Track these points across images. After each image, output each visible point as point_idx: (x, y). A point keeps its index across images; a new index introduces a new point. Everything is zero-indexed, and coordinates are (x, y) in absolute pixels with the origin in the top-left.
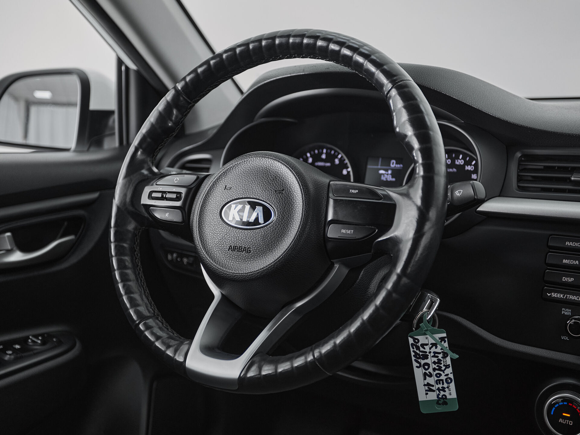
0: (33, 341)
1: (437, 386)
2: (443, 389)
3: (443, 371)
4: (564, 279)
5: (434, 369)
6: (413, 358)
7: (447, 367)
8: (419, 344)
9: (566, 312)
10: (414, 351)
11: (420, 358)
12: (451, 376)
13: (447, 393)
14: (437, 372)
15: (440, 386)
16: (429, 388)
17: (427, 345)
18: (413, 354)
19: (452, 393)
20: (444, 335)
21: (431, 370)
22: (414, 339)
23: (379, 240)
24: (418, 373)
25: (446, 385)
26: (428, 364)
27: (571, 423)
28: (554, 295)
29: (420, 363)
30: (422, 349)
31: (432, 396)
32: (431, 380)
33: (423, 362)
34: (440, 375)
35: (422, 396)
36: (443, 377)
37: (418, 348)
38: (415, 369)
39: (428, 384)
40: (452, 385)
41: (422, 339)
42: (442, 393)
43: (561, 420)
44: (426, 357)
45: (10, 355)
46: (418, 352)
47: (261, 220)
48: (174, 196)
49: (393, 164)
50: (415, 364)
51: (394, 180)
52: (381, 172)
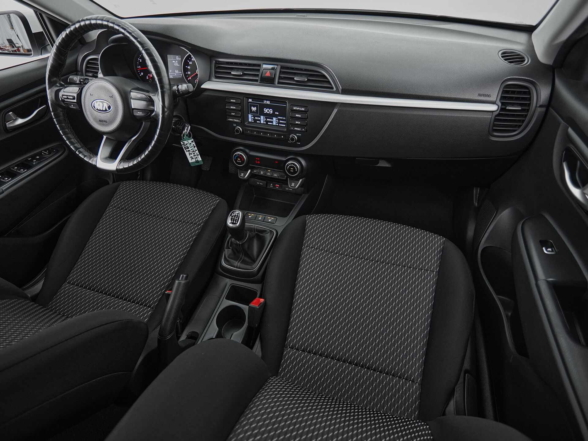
0: (45, 153)
1: (194, 157)
2: (197, 158)
3: (195, 152)
4: (232, 114)
5: (192, 152)
6: (184, 149)
7: (196, 150)
8: (185, 144)
9: (235, 125)
11: (186, 149)
12: (198, 153)
13: (198, 159)
14: (193, 152)
15: (195, 157)
16: (192, 158)
17: (188, 144)
18: (184, 148)
19: (200, 159)
20: (193, 140)
21: (191, 152)
22: (183, 142)
23: (152, 115)
24: (187, 154)
25: (197, 156)
26: (190, 150)
27: (241, 162)
28: (230, 120)
30: (186, 146)
31: (194, 160)
32: (192, 155)
33: (188, 150)
34: (195, 153)
35: (190, 161)
36: (196, 154)
37: (185, 145)
38: (186, 152)
39: (191, 157)
40: (199, 156)
41: (186, 142)
42: (196, 159)
44: (188, 148)
45: (35, 162)
47: (107, 109)
48: (72, 98)
50: (185, 151)
51: (179, 65)
52: (173, 62)
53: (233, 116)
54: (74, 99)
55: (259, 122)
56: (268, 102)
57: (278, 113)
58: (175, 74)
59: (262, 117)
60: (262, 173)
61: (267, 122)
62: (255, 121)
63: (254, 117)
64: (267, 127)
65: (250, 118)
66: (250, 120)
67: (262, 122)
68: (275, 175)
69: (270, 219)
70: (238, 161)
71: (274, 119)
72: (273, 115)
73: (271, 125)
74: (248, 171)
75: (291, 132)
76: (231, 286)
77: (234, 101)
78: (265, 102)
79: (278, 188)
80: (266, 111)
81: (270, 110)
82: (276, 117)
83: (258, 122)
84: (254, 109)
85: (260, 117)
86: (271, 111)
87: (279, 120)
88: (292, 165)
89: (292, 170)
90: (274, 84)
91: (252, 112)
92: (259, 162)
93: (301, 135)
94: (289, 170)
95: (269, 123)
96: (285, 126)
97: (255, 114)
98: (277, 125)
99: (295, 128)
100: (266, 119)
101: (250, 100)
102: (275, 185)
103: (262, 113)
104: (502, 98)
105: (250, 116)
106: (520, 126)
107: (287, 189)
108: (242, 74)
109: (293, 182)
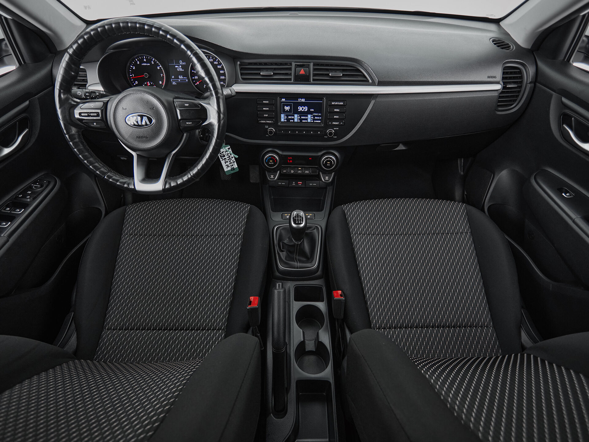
0: (36, 187)
1: (230, 165)
2: (233, 165)
3: (231, 159)
4: (265, 115)
5: (228, 160)
6: (220, 158)
7: (232, 158)
8: (221, 152)
9: (267, 127)
10: (220, 155)
11: (222, 157)
12: (234, 160)
13: (234, 166)
14: (229, 160)
15: (231, 165)
16: (228, 166)
17: (224, 152)
18: (219, 156)
19: (236, 166)
20: (229, 147)
21: (227, 160)
23: (203, 124)
24: (223, 162)
25: (233, 164)
26: (226, 159)
27: (273, 163)
28: (262, 122)
29: (223, 159)
30: (222, 154)
31: (229, 169)
32: (228, 164)
33: (223, 158)
34: (231, 161)
35: (226, 169)
36: (232, 161)
38: (221, 161)
39: (227, 165)
40: (235, 163)
41: (222, 150)
42: (232, 167)
44: (224, 156)
45: (29, 198)
46: (221, 155)
47: (148, 123)
49: (181, 62)
50: (221, 160)
51: (183, 70)
52: (176, 67)
53: (266, 117)
54: (98, 116)
55: (293, 121)
56: (303, 100)
57: (313, 110)
58: (179, 80)
59: (296, 116)
60: (292, 172)
61: (301, 120)
62: (288, 120)
63: (287, 116)
64: (301, 125)
65: (283, 118)
66: (282, 120)
67: (296, 120)
68: (307, 172)
69: (309, 215)
70: (270, 163)
71: (309, 116)
72: (309, 112)
73: (306, 122)
74: (277, 172)
75: (327, 126)
76: (294, 287)
77: (268, 102)
78: (300, 100)
79: (301, 185)
80: (300, 109)
81: (305, 107)
82: (311, 114)
83: (291, 121)
84: (287, 108)
85: (294, 116)
86: (306, 109)
87: (314, 116)
88: (329, 159)
89: (328, 164)
90: (309, 81)
91: (284, 111)
92: (291, 161)
93: (338, 129)
94: (325, 165)
95: (303, 121)
96: (320, 121)
97: (287, 113)
98: (312, 122)
99: (333, 123)
100: (300, 117)
101: (283, 100)
102: (298, 182)
103: (296, 112)
104: (503, 78)
105: (282, 116)
106: (515, 101)
107: (311, 184)
108: (272, 74)
109: (327, 176)
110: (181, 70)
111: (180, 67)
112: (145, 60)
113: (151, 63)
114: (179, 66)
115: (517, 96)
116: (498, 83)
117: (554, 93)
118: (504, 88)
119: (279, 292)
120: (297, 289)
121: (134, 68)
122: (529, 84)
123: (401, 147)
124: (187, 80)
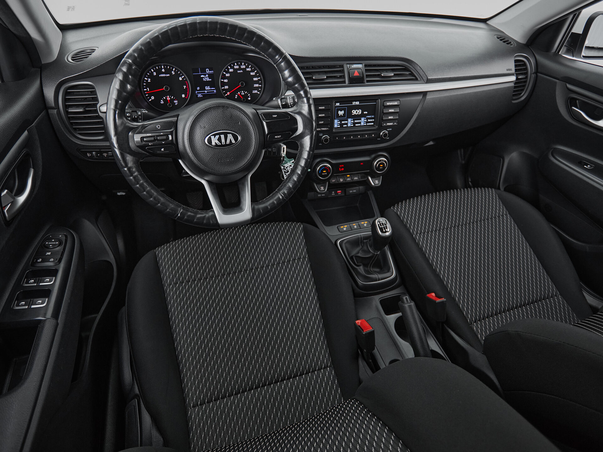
0: (53, 245)
4: (320, 122)
6: (284, 174)
9: (321, 135)
10: (284, 171)
17: (288, 167)
18: (283, 172)
20: (293, 161)
22: (283, 166)
23: (292, 137)
27: (326, 174)
29: (286, 175)
30: (286, 169)
37: (285, 169)
41: (286, 165)
43: (323, 174)
44: (288, 172)
46: (285, 171)
47: (233, 141)
48: (165, 138)
49: (208, 71)
51: (211, 80)
52: (202, 76)
53: (321, 124)
55: (346, 126)
56: (357, 103)
57: (367, 113)
58: (206, 91)
59: (349, 120)
60: (341, 180)
61: (354, 124)
62: (341, 125)
63: (341, 121)
64: (354, 130)
65: (336, 124)
66: (336, 126)
67: (349, 125)
68: (356, 178)
69: (364, 224)
71: (363, 119)
72: (362, 115)
73: (359, 126)
74: (326, 183)
75: (381, 128)
76: (380, 300)
77: (323, 108)
78: (354, 103)
79: (340, 193)
80: (354, 112)
81: (359, 110)
82: (365, 117)
83: (344, 126)
84: (341, 113)
85: (347, 120)
86: (359, 112)
87: (367, 119)
88: (381, 162)
89: (381, 167)
90: (364, 83)
91: (338, 116)
92: (342, 169)
93: (391, 129)
95: (356, 125)
96: (373, 124)
97: (341, 118)
98: (365, 125)
99: (388, 124)
100: (354, 121)
101: (338, 104)
102: (337, 192)
103: (349, 115)
104: (516, 70)
105: (336, 121)
106: (523, 90)
107: (351, 192)
108: (326, 77)
109: (376, 180)
110: (208, 79)
111: (207, 76)
112: (163, 70)
113: (171, 74)
114: (205, 75)
115: (524, 86)
116: (512, 74)
117: (558, 81)
118: (517, 79)
119: (410, 306)
120: (382, 302)
121: (149, 81)
122: (533, 75)
123: (431, 143)
124: (215, 91)
